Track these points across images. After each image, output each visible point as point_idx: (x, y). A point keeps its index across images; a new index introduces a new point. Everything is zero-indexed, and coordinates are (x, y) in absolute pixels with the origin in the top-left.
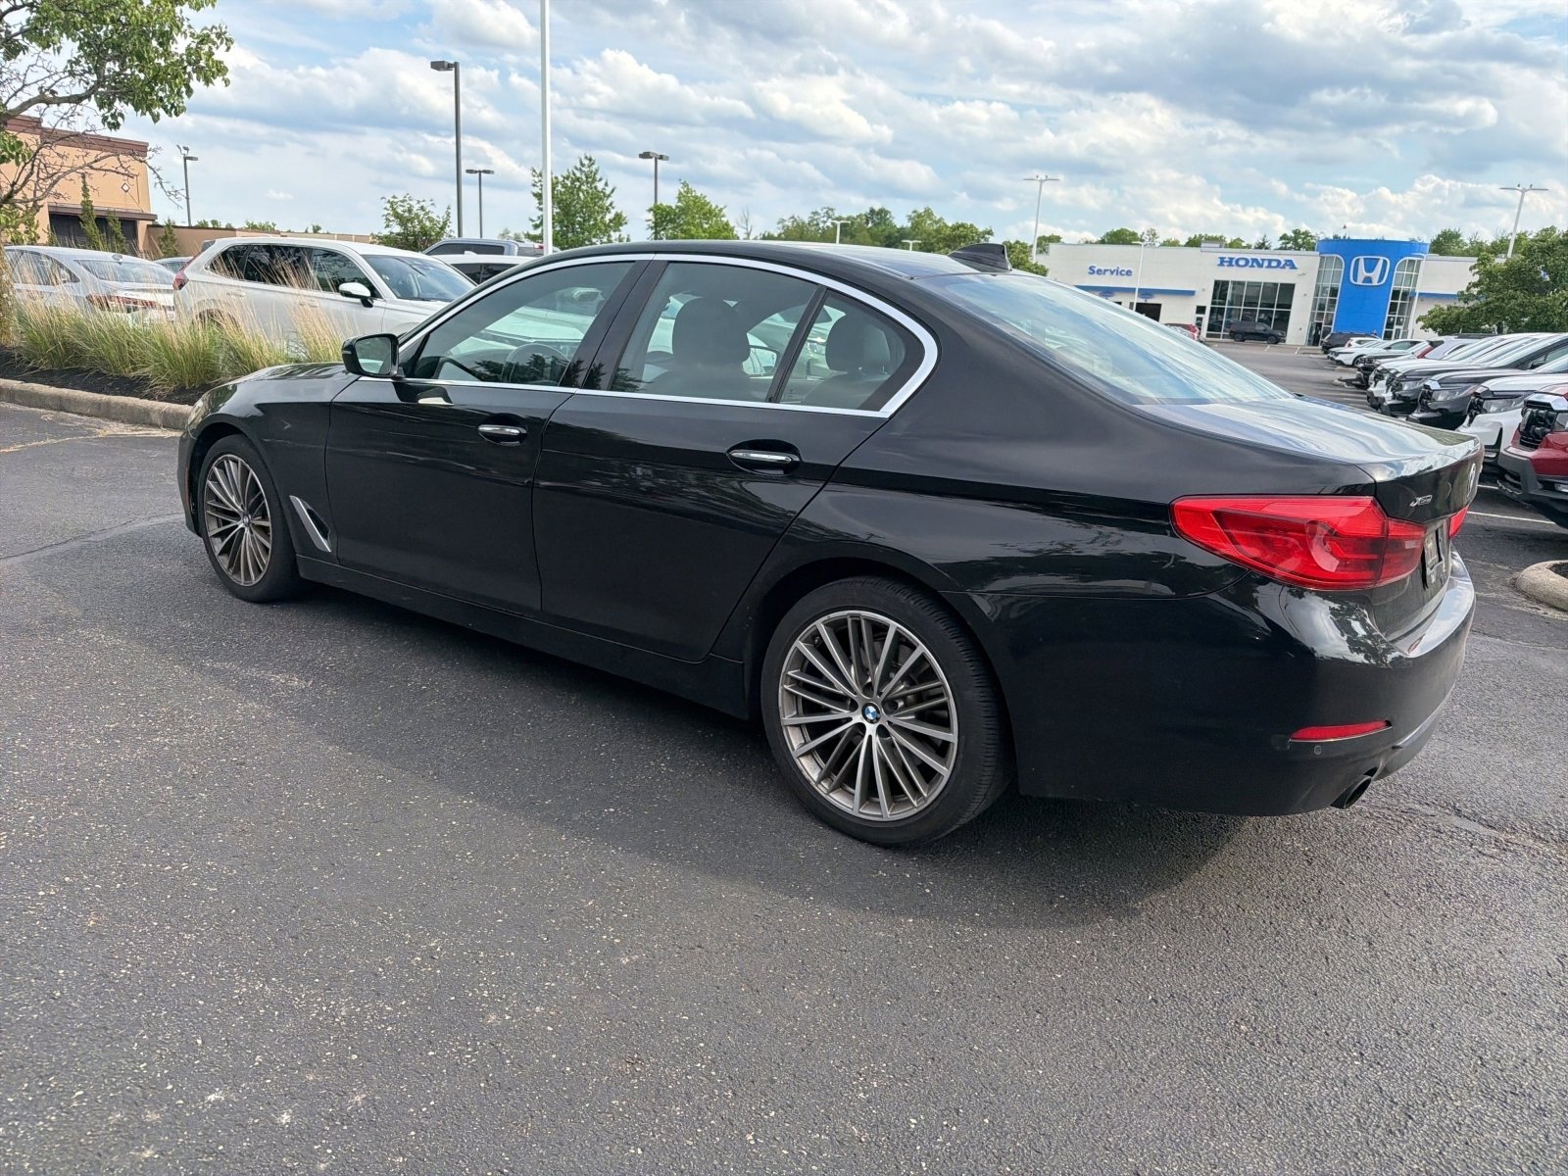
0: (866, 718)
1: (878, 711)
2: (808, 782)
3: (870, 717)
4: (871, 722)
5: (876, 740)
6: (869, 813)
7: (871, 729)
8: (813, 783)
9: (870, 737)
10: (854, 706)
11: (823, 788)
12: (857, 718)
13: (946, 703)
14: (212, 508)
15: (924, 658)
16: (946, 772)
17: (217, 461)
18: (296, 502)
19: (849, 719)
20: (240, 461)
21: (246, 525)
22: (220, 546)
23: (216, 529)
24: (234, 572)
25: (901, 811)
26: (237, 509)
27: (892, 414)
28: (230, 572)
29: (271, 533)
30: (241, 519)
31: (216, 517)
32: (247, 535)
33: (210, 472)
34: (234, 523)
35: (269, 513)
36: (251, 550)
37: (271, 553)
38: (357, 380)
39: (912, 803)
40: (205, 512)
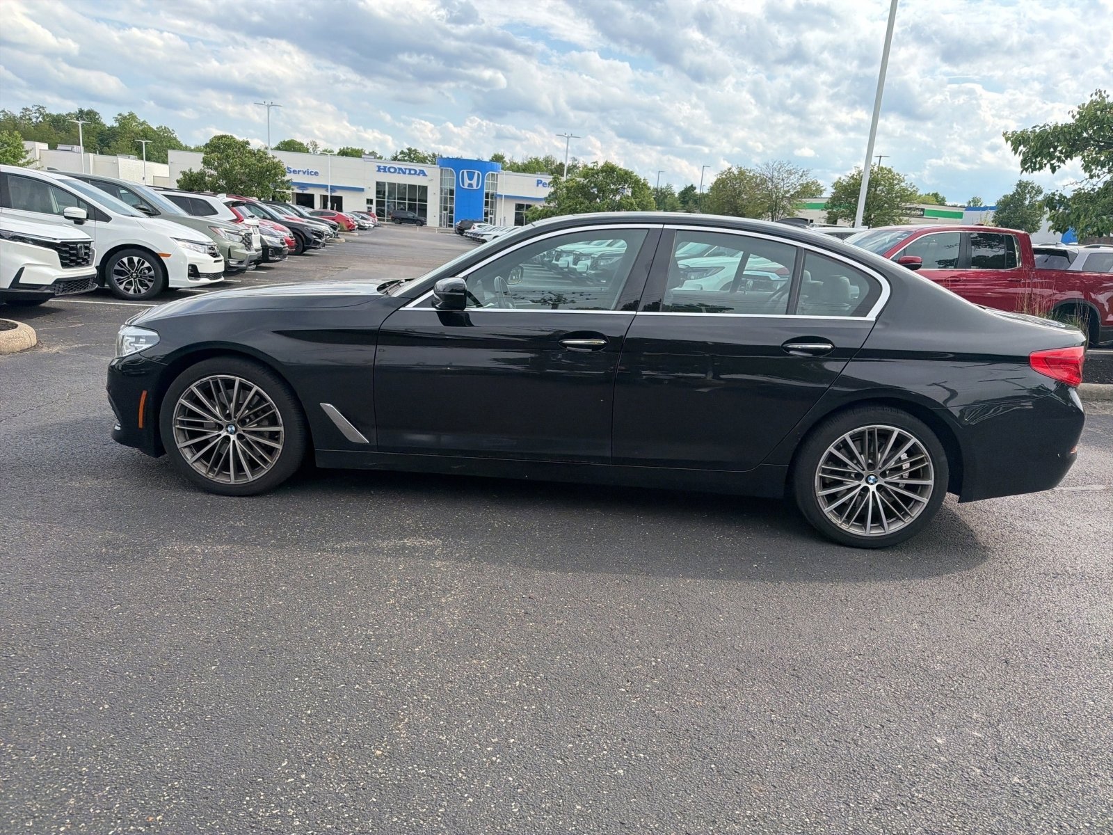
0: (868, 482)
1: (876, 477)
2: (835, 525)
3: (871, 481)
4: (872, 484)
5: (877, 494)
6: (877, 532)
7: (873, 488)
8: (838, 525)
9: (873, 492)
10: (859, 476)
11: (844, 527)
12: (864, 484)
13: (927, 466)
14: (182, 423)
15: (914, 445)
16: (925, 500)
17: (198, 382)
18: (328, 407)
19: (860, 485)
20: (238, 379)
21: (231, 434)
22: (194, 455)
23: (187, 440)
24: (217, 475)
25: (896, 527)
26: (221, 420)
27: (874, 319)
28: (211, 476)
29: (282, 436)
30: (224, 429)
31: (188, 430)
32: (234, 441)
33: (187, 391)
34: (216, 433)
35: (281, 419)
36: (244, 453)
37: (280, 451)
38: (397, 310)
39: (903, 521)
40: (174, 428)
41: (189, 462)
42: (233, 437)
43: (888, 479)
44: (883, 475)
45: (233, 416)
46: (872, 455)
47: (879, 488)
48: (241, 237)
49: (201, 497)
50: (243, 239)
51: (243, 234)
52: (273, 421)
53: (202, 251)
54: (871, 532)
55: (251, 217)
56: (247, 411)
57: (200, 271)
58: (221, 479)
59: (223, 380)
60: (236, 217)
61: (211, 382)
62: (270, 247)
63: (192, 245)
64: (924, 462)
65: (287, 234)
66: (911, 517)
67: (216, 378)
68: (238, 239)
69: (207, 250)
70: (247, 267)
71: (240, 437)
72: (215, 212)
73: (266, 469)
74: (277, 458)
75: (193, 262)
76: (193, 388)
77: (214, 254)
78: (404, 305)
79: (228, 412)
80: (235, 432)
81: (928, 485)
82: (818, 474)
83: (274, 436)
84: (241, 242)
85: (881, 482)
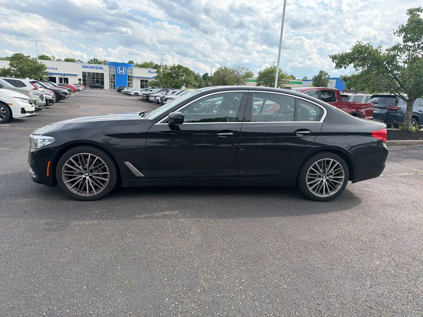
0: (323, 178)
1: (326, 177)
3: (324, 178)
4: (324, 179)
7: (324, 180)
8: (314, 194)
9: (325, 182)
10: (320, 177)
11: (316, 195)
12: (322, 179)
13: (342, 171)
14: (66, 173)
15: (338, 165)
16: (342, 183)
17: (73, 156)
18: (128, 163)
19: (320, 180)
20: (90, 154)
21: (87, 176)
22: (71, 186)
23: (68, 180)
24: (81, 193)
25: (333, 193)
26: (82, 171)
27: (323, 122)
28: (79, 193)
29: (109, 176)
30: (84, 174)
31: (68, 176)
32: (88, 179)
33: (68, 160)
34: (80, 176)
35: (108, 169)
36: (92, 183)
37: (108, 182)
38: (153, 125)
39: (335, 191)
40: (62, 175)
41: (69, 189)
42: (88, 178)
43: (329, 177)
44: (328, 176)
45: (87, 169)
46: (324, 169)
47: (327, 180)
48: (39, 96)
49: (75, 202)
50: (40, 97)
51: (40, 94)
52: (104, 170)
53: (26, 102)
54: (325, 195)
55: (41, 87)
56: (93, 167)
57: (26, 110)
58: (83, 195)
59: (83, 155)
60: (35, 88)
61: (78, 156)
62: (48, 99)
63: (22, 100)
64: (341, 170)
65: (53, 94)
66: (337, 189)
67: (81, 154)
68: (38, 96)
69: (28, 102)
70: (42, 108)
71: (90, 177)
72: (25, 86)
73: (102, 189)
74: (107, 185)
75: (23, 107)
76: (71, 159)
77: (31, 103)
78: (156, 123)
79: (85, 167)
80: (88, 175)
81: (342, 178)
82: (307, 177)
83: (105, 176)
84: (39, 98)
85: (327, 178)
